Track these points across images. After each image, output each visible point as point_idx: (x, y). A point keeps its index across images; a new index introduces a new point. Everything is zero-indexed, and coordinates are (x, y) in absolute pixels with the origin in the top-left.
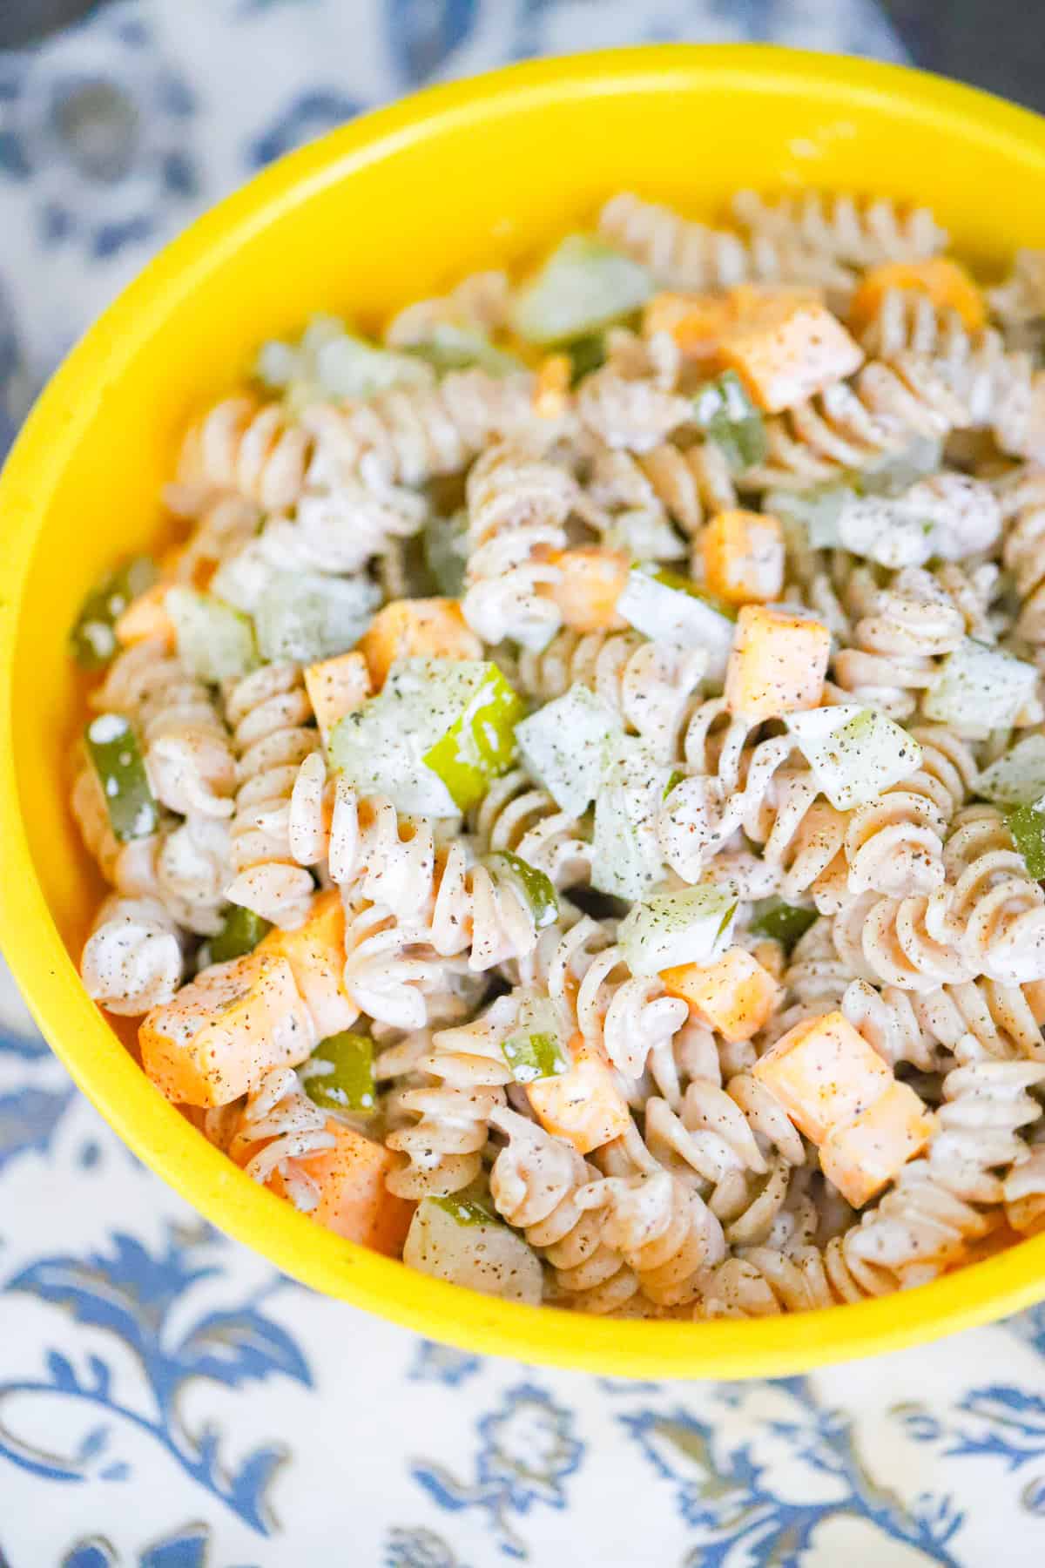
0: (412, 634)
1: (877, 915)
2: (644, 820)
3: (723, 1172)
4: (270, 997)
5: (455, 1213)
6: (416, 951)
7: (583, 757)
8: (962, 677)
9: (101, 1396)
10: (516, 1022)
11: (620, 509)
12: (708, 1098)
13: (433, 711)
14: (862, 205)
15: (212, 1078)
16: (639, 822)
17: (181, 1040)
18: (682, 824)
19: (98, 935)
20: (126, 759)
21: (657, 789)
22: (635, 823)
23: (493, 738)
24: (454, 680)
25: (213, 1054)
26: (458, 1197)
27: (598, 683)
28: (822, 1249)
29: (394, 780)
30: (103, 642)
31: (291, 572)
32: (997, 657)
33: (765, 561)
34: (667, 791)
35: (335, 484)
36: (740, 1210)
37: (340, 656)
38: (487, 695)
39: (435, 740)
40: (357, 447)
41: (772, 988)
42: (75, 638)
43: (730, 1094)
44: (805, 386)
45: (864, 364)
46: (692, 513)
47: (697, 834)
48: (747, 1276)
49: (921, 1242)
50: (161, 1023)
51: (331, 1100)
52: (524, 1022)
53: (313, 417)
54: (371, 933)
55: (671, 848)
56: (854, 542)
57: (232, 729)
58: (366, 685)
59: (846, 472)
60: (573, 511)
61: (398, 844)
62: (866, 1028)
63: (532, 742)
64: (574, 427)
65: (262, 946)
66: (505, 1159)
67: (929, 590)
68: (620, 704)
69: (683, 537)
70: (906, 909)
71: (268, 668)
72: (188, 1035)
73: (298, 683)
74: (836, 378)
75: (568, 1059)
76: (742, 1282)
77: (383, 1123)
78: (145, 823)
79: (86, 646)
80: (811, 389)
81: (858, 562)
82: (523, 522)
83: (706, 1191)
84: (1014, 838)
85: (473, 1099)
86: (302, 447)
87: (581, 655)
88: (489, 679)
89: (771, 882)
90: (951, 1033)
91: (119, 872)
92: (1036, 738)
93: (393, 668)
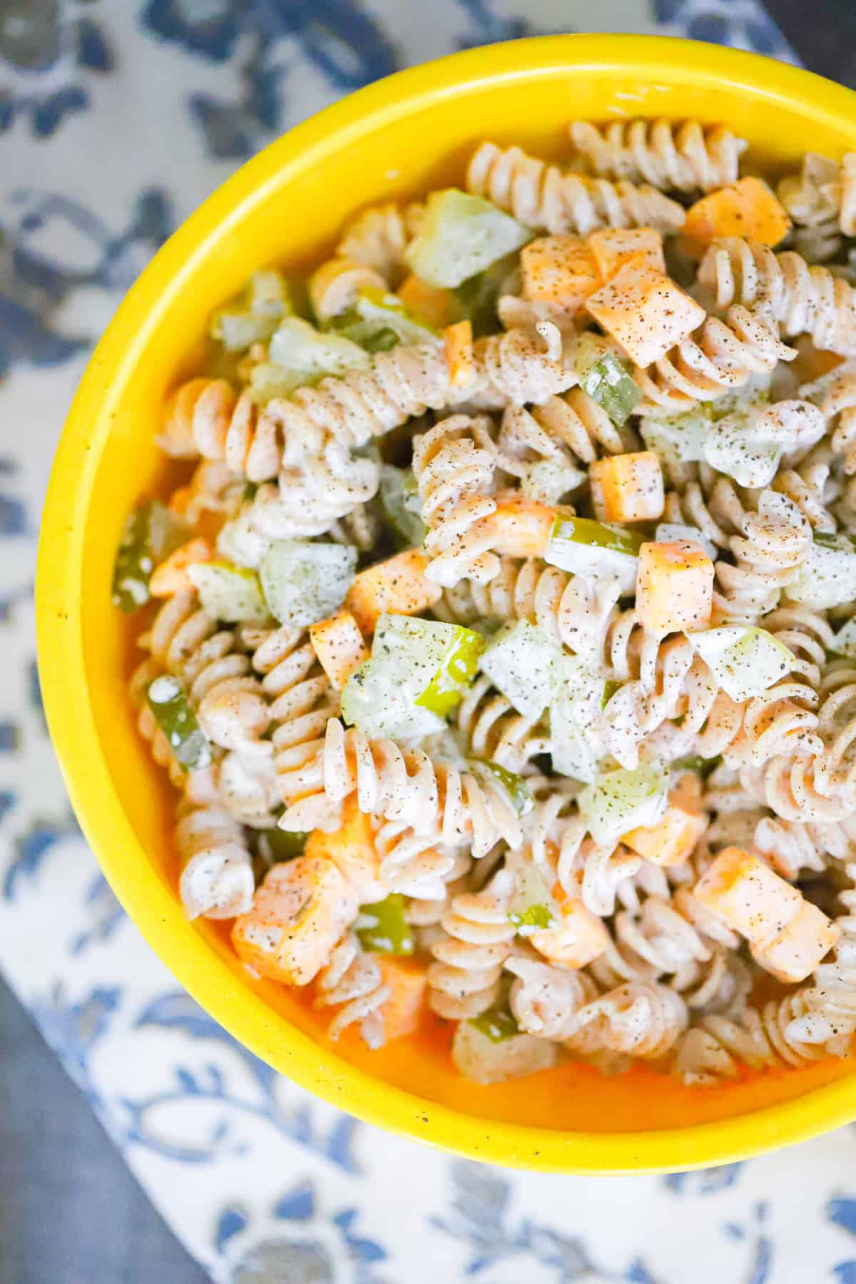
0: (388, 593)
1: (774, 773)
2: (590, 724)
3: (679, 965)
4: (326, 894)
5: (488, 1033)
6: (432, 852)
7: (535, 680)
8: (815, 571)
9: (219, 1093)
10: (515, 890)
11: (532, 457)
12: (660, 914)
13: (417, 664)
15: (295, 973)
16: (586, 727)
17: (266, 946)
18: (619, 730)
19: (188, 869)
20: (182, 717)
21: (596, 699)
22: (582, 728)
23: (462, 667)
24: (428, 638)
25: (294, 960)
26: (489, 1016)
27: (538, 618)
28: (761, 1012)
29: (396, 723)
30: (139, 594)
31: (283, 541)
32: (840, 554)
33: (651, 490)
34: (605, 704)
35: (306, 469)
36: (695, 987)
37: (335, 619)
38: (457, 647)
39: (423, 688)
40: (320, 436)
41: (699, 823)
42: (116, 589)
43: (678, 909)
44: (664, 346)
45: (706, 320)
46: (588, 454)
47: (632, 736)
48: (710, 1048)
49: (840, 1030)
50: (249, 931)
51: (379, 949)
52: (521, 891)
53: (276, 408)
54: (397, 840)
55: (613, 748)
56: (718, 464)
57: (260, 677)
58: (360, 641)
59: (703, 404)
60: (497, 468)
61: (409, 784)
62: (775, 855)
63: (493, 669)
64: (483, 387)
65: (311, 846)
66: (522, 1001)
67: (783, 510)
68: (559, 635)
69: (582, 466)
70: (797, 772)
71: (280, 630)
72: (272, 944)
73: (305, 638)
74: (686, 336)
75: (558, 915)
76: (707, 1053)
77: (422, 959)
78: (205, 759)
79: (126, 596)
80: (669, 347)
81: (719, 475)
82: (462, 496)
83: (666, 979)
85: (490, 952)
86: (273, 429)
87: (521, 589)
88: (457, 637)
89: (689, 745)
90: (839, 850)
91: (188, 790)
93: (379, 624)
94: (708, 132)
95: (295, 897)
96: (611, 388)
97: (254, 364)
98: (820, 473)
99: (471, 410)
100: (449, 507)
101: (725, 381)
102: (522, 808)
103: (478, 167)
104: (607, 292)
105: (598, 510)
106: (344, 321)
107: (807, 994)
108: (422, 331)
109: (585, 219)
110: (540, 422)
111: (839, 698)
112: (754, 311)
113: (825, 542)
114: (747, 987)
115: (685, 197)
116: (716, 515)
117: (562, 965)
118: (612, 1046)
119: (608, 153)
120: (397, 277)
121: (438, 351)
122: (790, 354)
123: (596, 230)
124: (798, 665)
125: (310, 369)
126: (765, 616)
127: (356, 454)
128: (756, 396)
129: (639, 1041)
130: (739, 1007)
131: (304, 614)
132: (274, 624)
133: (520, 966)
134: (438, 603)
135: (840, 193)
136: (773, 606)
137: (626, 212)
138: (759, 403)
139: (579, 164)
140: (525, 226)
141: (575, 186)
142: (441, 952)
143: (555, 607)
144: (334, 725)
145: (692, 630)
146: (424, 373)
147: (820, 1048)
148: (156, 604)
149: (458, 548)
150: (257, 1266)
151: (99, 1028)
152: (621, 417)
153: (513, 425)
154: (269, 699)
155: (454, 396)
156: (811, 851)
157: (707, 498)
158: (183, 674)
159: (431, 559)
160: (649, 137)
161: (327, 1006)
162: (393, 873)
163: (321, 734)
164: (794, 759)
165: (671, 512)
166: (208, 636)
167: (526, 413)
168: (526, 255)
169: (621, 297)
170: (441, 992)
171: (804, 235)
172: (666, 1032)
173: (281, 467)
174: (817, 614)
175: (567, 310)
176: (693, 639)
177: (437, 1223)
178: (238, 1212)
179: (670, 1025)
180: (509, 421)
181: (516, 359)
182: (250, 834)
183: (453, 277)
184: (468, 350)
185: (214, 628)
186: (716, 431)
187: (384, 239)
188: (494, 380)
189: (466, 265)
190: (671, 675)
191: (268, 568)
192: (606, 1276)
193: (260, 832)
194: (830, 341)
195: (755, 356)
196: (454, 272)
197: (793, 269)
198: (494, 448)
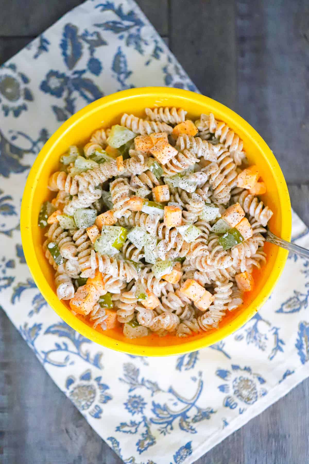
0: (105, 220)
1: (198, 260)
2: (154, 250)
3: (177, 308)
4: (92, 293)
5: (132, 325)
6: (117, 282)
7: (140, 240)
8: (206, 212)
9: (66, 349)
10: (137, 290)
11: (138, 187)
12: (172, 296)
13: (112, 237)
14: (170, 110)
17: (78, 306)
18: (161, 251)
19: (59, 287)
20: (56, 252)
21: (155, 244)
22: (152, 251)
23: (123, 237)
24: (115, 230)
26: (132, 322)
27: (141, 225)
28: (197, 319)
29: (108, 251)
30: (45, 223)
31: (79, 209)
32: (212, 208)
33: (166, 194)
34: (157, 245)
35: (84, 191)
36: (181, 314)
37: (92, 227)
38: (121, 232)
39: (114, 242)
40: (87, 183)
41: (181, 274)
42: (39, 223)
43: (176, 294)
44: (168, 160)
45: (178, 153)
46: (151, 186)
47: (164, 252)
48: (185, 328)
49: (215, 321)
50: (73, 302)
51: (105, 307)
52: (138, 290)
53: (77, 177)
54: (108, 279)
55: (159, 255)
56: (182, 187)
57: (75, 242)
58: (98, 232)
59: (178, 173)
60: (130, 190)
61: (111, 265)
62: (199, 280)
63: (130, 238)
64: (126, 171)
65: (88, 282)
66: (140, 317)
67: (198, 198)
68: (145, 229)
69: (150, 189)
70: (203, 260)
71: (79, 230)
72: (79, 305)
73: (85, 232)
74: (174, 157)
75: (147, 296)
76: (184, 329)
77: (115, 309)
78: (62, 262)
79: (42, 224)
80: (170, 160)
81: (183, 190)
82: (122, 196)
83: (174, 312)
84: (220, 243)
85: (132, 305)
86: (76, 182)
87: (136, 219)
88: (121, 230)
89: (178, 255)
90: (214, 278)
91: (58, 270)
92: (221, 219)
93: (103, 227)
94: (178, 110)
95: (85, 294)
96: (156, 170)
97: (71, 167)
98: (207, 189)
99: (123, 176)
100: (119, 199)
101: (183, 168)
102: (138, 271)
103: (123, 119)
104: (155, 147)
105: (154, 199)
106: (92, 157)
107: (208, 313)
108: (111, 158)
109: (149, 130)
110: (140, 179)
111: (213, 242)
112: (189, 151)
113: (208, 205)
114: (194, 314)
115: (173, 125)
116: (182, 200)
117: (149, 309)
118: (162, 328)
119: (154, 115)
120: (105, 146)
121: (115, 163)
122: (198, 161)
123: (151, 133)
124: (203, 234)
125: (85, 168)
127: (96, 188)
129: (168, 326)
130: (192, 318)
131: (85, 226)
132: (78, 229)
133: (139, 309)
134: (116, 223)
135: (209, 123)
136: (196, 220)
137: (159, 129)
138: (192, 173)
139: (148, 118)
140: (135, 133)
141: (147, 123)
142: (120, 306)
143: (144, 222)
145: (177, 226)
146: (112, 168)
147: (211, 326)
148: (49, 226)
149: (121, 208)
150: (76, 391)
151: (37, 334)
152: (159, 177)
153: (133, 179)
154: (77, 247)
155: (119, 173)
156: (207, 279)
157: (180, 196)
158: (56, 242)
159: (115, 211)
160: (164, 111)
161: (93, 320)
162: (108, 287)
163: (90, 254)
164: (203, 257)
165: (171, 199)
166: (62, 233)
167: (136, 176)
168: (135, 139)
169: (158, 148)
170: (120, 316)
171: (202, 133)
172: (174, 324)
173: (78, 192)
174: (207, 223)
175: (145, 152)
176: (177, 228)
177: (120, 379)
178: (72, 378)
179: (175, 322)
181: (134, 164)
182: (73, 280)
183: (118, 145)
184: (122, 162)
185: (63, 231)
186: (182, 180)
187: (101, 137)
188: (129, 169)
189: (121, 143)
190: (172, 237)
191: (76, 215)
192: (163, 391)
193: (76, 279)
194: (208, 158)
195: (190, 162)
196: (118, 144)
197: (199, 141)
198: (129, 185)
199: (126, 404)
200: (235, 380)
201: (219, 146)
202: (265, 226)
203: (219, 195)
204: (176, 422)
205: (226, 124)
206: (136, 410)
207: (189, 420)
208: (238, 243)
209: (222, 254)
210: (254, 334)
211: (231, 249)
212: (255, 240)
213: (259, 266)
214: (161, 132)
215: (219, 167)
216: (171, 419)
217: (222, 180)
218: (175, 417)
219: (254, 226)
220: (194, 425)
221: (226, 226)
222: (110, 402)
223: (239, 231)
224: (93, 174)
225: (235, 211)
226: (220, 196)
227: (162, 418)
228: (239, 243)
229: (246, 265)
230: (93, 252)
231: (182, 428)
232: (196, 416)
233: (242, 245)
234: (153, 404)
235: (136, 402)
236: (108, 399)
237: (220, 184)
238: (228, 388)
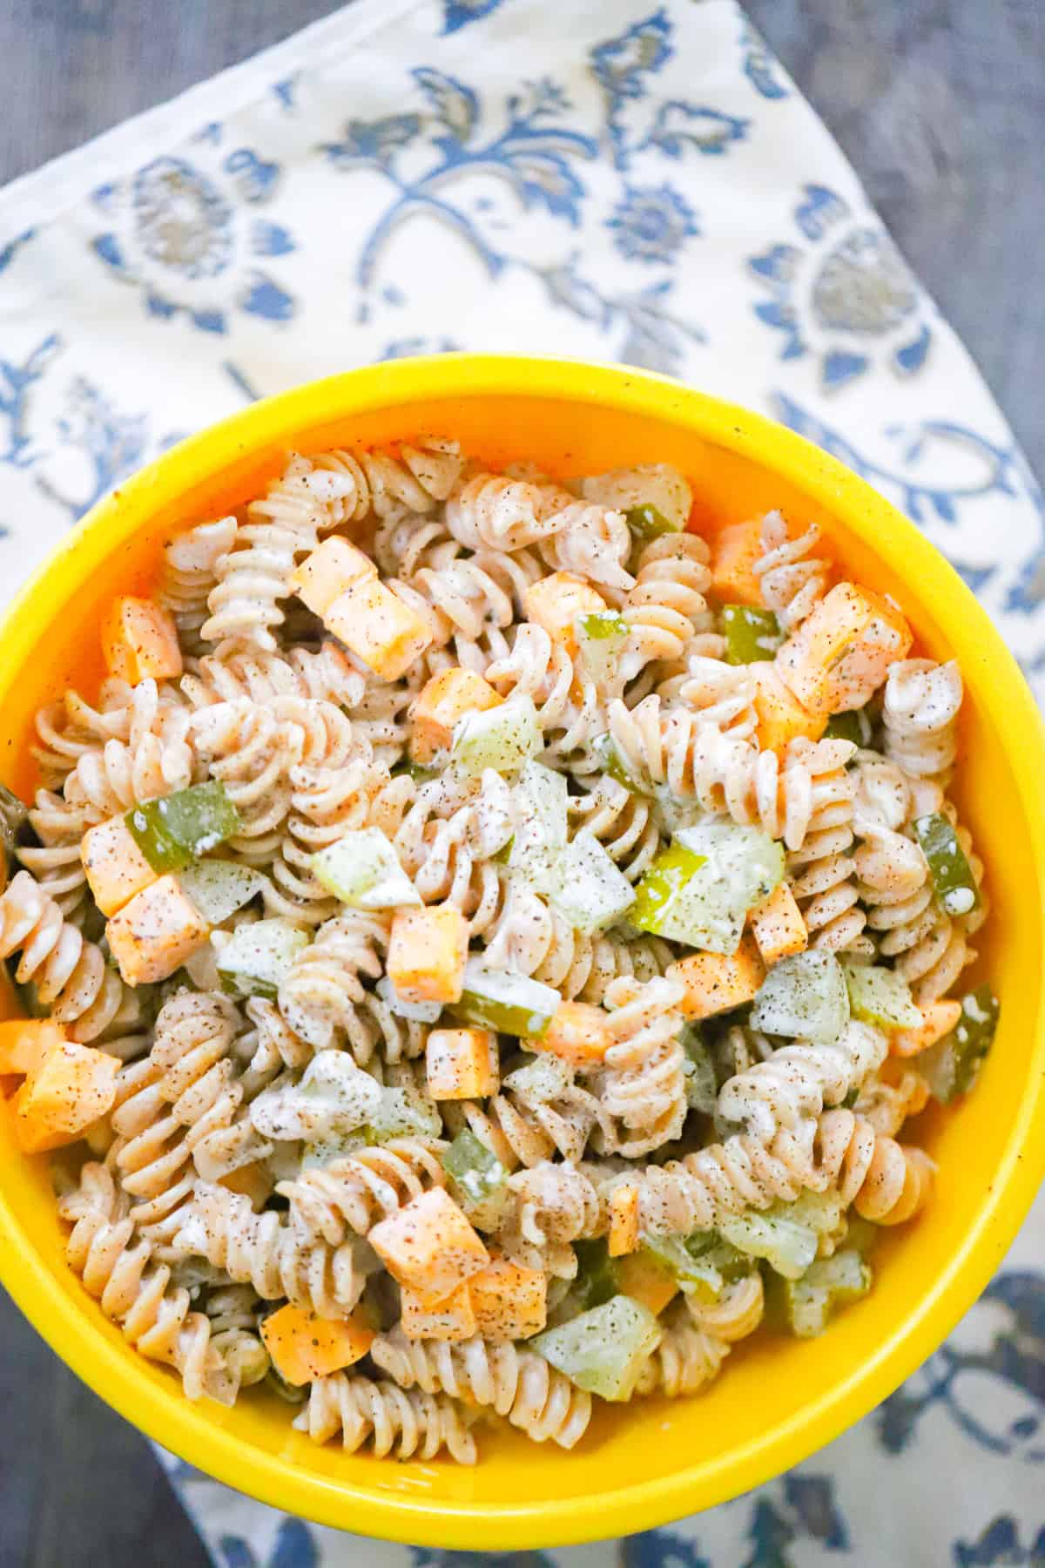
0: (724, 977)
1: (341, 752)
2: (528, 820)
3: (451, 567)
4: (814, 671)
5: (657, 516)
6: (699, 706)
7: (581, 872)
8: (279, 957)
9: (911, 492)
10: (619, 658)
11: (560, 1106)
12: (468, 621)
13: (703, 899)
14: (369, 1442)
15: (852, 594)
16: (532, 818)
17: (881, 624)
18: (500, 811)
19: (953, 712)
20: (944, 870)
21: (519, 844)
22: (537, 817)
23: (654, 893)
24: (689, 925)
25: (854, 608)
26: (654, 533)
27: (572, 935)
28: (372, 510)
29: (729, 840)
30: (971, 1004)
31: (825, 1043)
32: (252, 973)
33: (441, 1059)
34: (512, 840)
35: (796, 1114)
36: (435, 543)
37: (781, 955)
38: (660, 913)
39: (699, 873)
40: (779, 1148)
41: (420, 707)
42: (995, 1014)
43: (448, 623)
44: (415, 1207)
45: (368, 1231)
46: (500, 1104)
47: (487, 804)
48: (429, 477)
49: (300, 482)
50: (896, 643)
51: (758, 614)
52: (614, 656)
54: (735, 722)
55: (506, 794)
56: (368, 1079)
57: (860, 905)
58: (757, 930)
59: (377, 1145)
60: (599, 1099)
61: (724, 775)
62: (346, 668)
63: (621, 887)
65: (821, 724)
66: (620, 546)
67: (308, 1023)
68: (553, 916)
69: (506, 1092)
70: (318, 750)
71: (836, 950)
72: (875, 626)
73: (814, 936)
74: (391, 1216)
75: (578, 627)
76: (433, 473)
77: (716, 599)
78: (923, 825)
79: (985, 1005)
80: (410, 1205)
81: (365, 1068)
82: (640, 1069)
83: (465, 553)
84: (235, 812)
85: (648, 597)
86: (824, 1161)
87: (586, 967)
88: (661, 922)
89: (423, 791)
90: (279, 667)
91: (940, 794)
92: (216, 922)
93: (737, 945)
94: (336, 1439)
95: (844, 673)
96: (474, 1167)
97: (831, 1235)
98: (261, 1062)
99: (619, 1161)
100: (654, 1059)
101: (355, 1164)
102: (605, 740)
103: (579, 1425)
104: (468, 1272)
105: (494, 1044)
106: (734, 1272)
107: (325, 521)
108: (660, 1250)
109: (476, 1356)
110: (548, 1141)
111: (267, 823)
112: (317, 1237)
113: (264, 987)
114: (381, 537)
115: (366, 1371)
116: (376, 1027)
117: (574, 577)
118: (534, 489)
119: (442, 1427)
120: (674, 1313)
121: (645, 1228)
122: (283, 1188)
123: (467, 1342)
124: (304, 860)
125: (780, 1222)
126: (333, 917)
127: (741, 1127)
128: (319, 1149)
129: (506, 490)
130: (390, 518)
131: (811, 963)
132: (842, 957)
133: (619, 579)
134: (668, 964)
135: (208, 1360)
136: (325, 926)
137: (432, 1359)
138: (317, 1142)
139: (471, 1419)
140: (537, 1354)
141: (483, 1392)
142: (698, 602)
143: (555, 945)
144: (795, 843)
145: (416, 907)
146: (665, 1204)
147: (317, 466)
148: (954, 994)
149: (651, 1015)
150: (890, 312)
151: (1029, 571)
152: (465, 1138)
153: (577, 1141)
154: (853, 880)
155: (635, 1177)
156: (308, 669)
157: (380, 1048)
158: (939, 916)
159: (674, 1007)
160: (398, 1439)
161: (821, 559)
162: (743, 686)
163: (810, 837)
164: (318, 766)
165: (420, 1033)
166: (907, 953)
167: (563, 1151)
168: (543, 1324)
169: (456, 1262)
170: (699, 561)
171: (246, 1318)
172: (476, 496)
173: (818, 1120)
174: (278, 915)
175: (508, 1257)
176: (416, 898)
177: (700, 338)
178: (901, 369)
180: (580, 1146)
181: (569, 1208)
182: (879, 745)
183: (620, 1305)
184: (615, 1224)
185: (898, 963)
186: (367, 1114)
187: (682, 1360)
188: (592, 1190)
189: (603, 1318)
190: (441, 861)
191: (841, 1018)
192: (526, 266)
193: (870, 747)
194: (234, 1201)
195: (321, 1188)
196: (617, 1311)
197: (268, 1280)
198: (600, 1118)
199: (692, 231)
200: (221, 266)
201: (177, 1251)
202: (22, 876)
203: (206, 1028)
204: (490, 129)
205: (134, 1346)
206: (657, 203)
207: (436, 130)
208: (155, 806)
209: (232, 764)
210: (115, 453)
211: (192, 783)
212: (74, 815)
213: (73, 699)
214: (426, 1343)
215: (191, 1157)
216: (512, 146)
217: (189, 1092)
218: (493, 154)
219: (71, 881)
220: (416, 102)
221: (193, 889)
222: (759, 248)
223: (143, 860)
224: (750, 1190)
225: (151, 942)
226: (206, 1024)
227: (545, 154)
228: (150, 804)
229: (131, 708)
230: (795, 842)
231: (471, 99)
232: (402, 142)
233: (139, 792)
234: (574, 217)
235: (648, 235)
236: (765, 265)
237: (199, 1076)
238: (254, 241)
